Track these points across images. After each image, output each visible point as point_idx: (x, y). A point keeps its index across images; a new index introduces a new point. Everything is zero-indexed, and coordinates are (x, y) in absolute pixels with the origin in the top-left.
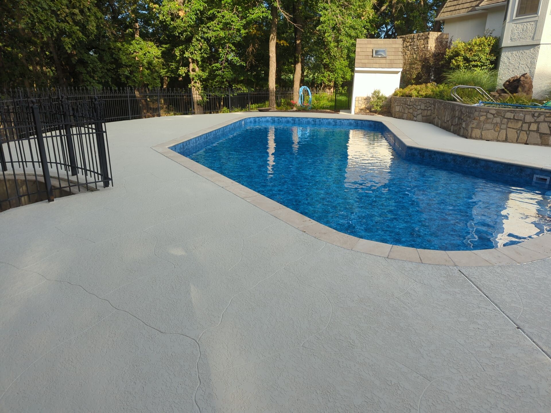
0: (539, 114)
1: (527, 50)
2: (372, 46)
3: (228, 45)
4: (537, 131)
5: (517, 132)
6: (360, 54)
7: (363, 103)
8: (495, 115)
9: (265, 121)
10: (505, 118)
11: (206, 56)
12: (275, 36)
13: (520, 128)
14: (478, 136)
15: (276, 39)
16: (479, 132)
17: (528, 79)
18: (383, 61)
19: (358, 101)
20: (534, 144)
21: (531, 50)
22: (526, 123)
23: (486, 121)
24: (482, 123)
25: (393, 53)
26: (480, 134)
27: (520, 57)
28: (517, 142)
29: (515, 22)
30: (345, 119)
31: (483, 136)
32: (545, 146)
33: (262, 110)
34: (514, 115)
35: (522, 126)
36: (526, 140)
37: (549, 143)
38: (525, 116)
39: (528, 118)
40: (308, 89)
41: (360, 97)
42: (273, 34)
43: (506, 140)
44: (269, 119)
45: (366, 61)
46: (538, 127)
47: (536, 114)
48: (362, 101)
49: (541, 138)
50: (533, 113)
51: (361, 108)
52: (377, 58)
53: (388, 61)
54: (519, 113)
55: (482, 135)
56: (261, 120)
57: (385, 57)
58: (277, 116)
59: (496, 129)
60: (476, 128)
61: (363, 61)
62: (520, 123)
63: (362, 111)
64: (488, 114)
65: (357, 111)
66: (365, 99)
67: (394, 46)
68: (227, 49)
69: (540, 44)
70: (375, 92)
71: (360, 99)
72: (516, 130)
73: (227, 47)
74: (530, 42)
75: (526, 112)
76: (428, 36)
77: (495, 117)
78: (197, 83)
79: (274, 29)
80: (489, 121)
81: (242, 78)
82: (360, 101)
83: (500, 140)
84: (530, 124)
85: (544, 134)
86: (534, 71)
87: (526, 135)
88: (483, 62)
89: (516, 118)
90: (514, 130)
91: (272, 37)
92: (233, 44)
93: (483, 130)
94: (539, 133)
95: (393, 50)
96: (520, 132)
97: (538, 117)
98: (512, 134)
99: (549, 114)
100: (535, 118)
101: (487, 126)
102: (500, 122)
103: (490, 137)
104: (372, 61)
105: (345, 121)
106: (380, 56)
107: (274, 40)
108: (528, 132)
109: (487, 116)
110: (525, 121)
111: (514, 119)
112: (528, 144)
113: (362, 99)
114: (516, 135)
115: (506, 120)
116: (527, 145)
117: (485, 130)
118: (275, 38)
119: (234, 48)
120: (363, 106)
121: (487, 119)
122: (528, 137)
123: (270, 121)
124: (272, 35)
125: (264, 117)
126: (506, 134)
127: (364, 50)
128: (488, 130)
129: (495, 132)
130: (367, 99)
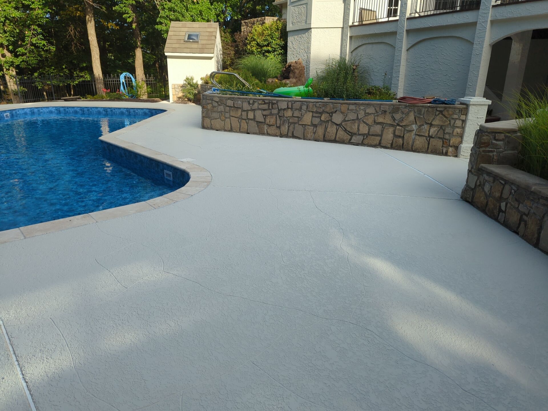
0: (254, 101)
1: (304, 34)
2: (186, 29)
3: (33, 27)
4: (254, 119)
5: (239, 121)
6: (173, 37)
7: (180, 91)
8: (219, 103)
9: (47, 112)
10: (227, 106)
11: (13, 40)
12: (91, 17)
13: (240, 116)
14: (209, 126)
15: (93, 20)
16: (209, 122)
17: (298, 64)
18: (195, 46)
19: (175, 88)
20: (254, 133)
21: (306, 34)
22: (244, 111)
23: (213, 109)
24: (210, 112)
25: (206, 38)
26: (210, 123)
27: (299, 42)
28: (240, 131)
29: (294, 5)
30: (139, 109)
31: (213, 125)
32: (262, 135)
33: (67, 99)
34: (234, 103)
35: (241, 114)
36: (246, 129)
37: (265, 132)
38: (242, 103)
39: (246, 106)
40: (131, 76)
41: (176, 84)
42: (89, 16)
43: (231, 130)
44: (53, 110)
45: (177, 46)
46: (254, 116)
47: (251, 102)
48: (179, 89)
49: (258, 126)
50: (249, 100)
51: (179, 96)
52: (189, 43)
53: (200, 46)
54: (237, 100)
55: (211, 124)
56: (41, 111)
57: (198, 42)
58: (62, 106)
59: (222, 118)
60: (206, 117)
61: (174, 46)
62: (240, 111)
63: (180, 99)
64: (213, 101)
65: (176, 99)
66: (181, 87)
67: (209, 30)
68: (32, 31)
69: (311, 28)
70: (187, 79)
71: (176, 86)
72: (238, 119)
73: (31, 29)
74: (303, 26)
75: (243, 99)
76: (265, 21)
77: (219, 105)
78: (10, 71)
79: (89, 10)
80: (215, 109)
81: (85, 65)
82: (177, 88)
83: (227, 129)
84: (247, 111)
85: (260, 122)
86: (310, 56)
87: (246, 124)
88: (274, 48)
89: (236, 106)
90: (236, 119)
91: (88, 18)
92: (39, 26)
93: (211, 120)
94: (256, 121)
95: (207, 34)
96: (241, 121)
97: (253, 104)
98: (235, 123)
99: (261, 101)
100: (251, 106)
101: (215, 115)
102: (224, 111)
103: (218, 127)
104: (183, 46)
105: (139, 110)
106: (191, 41)
107: (90, 23)
108: (247, 121)
109: (212, 105)
110: (243, 109)
111: (234, 107)
112: (249, 133)
113: (178, 87)
114: (238, 124)
115: (228, 108)
116: (249, 135)
117: (213, 119)
118: (91, 19)
119: (39, 30)
120: (181, 94)
121: (214, 107)
122: (248, 126)
123: (54, 112)
124: (87, 17)
125: (46, 107)
126: (231, 124)
127: (177, 33)
128: (216, 119)
129: (221, 122)
130: (184, 87)
